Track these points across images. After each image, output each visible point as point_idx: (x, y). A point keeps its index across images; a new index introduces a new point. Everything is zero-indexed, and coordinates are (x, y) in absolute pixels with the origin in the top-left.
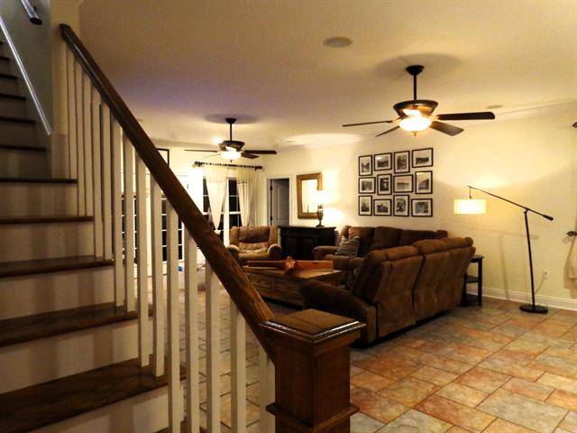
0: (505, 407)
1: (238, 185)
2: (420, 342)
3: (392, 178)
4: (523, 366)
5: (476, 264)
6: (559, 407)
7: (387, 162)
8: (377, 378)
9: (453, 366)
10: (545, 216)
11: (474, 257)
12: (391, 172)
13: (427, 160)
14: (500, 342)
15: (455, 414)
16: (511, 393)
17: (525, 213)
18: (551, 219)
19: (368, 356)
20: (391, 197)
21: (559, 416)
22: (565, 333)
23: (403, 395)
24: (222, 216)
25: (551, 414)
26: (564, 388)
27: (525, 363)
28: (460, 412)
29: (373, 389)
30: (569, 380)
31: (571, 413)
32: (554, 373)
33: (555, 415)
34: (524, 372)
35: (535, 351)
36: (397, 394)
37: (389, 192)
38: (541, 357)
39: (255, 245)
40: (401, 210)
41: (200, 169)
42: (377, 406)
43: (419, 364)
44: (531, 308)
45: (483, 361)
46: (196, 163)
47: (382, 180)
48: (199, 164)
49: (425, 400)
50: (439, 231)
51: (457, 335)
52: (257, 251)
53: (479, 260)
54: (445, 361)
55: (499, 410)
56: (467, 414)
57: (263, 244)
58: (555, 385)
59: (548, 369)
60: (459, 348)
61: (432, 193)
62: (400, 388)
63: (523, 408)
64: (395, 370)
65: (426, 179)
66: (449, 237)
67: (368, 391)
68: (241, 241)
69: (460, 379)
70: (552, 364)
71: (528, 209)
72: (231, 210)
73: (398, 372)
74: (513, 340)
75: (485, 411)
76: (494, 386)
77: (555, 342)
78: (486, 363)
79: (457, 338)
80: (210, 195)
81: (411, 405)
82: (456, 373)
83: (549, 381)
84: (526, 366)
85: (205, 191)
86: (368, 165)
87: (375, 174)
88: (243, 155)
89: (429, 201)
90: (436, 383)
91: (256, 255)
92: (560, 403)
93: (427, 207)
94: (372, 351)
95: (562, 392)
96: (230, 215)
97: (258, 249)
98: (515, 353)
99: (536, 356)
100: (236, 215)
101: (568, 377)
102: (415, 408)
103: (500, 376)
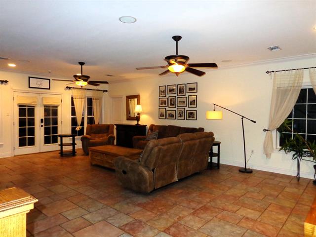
0: (214, 229)
1: (93, 101)
2: (179, 191)
3: (177, 98)
4: (231, 204)
5: (217, 146)
6: (243, 227)
7: (174, 90)
8: (149, 213)
9: (193, 205)
10: (251, 121)
11: (214, 143)
12: (176, 95)
13: (194, 89)
14: (223, 190)
15: (185, 234)
16: (220, 220)
17: (242, 119)
18: (255, 122)
19: (148, 200)
20: (175, 109)
21: (241, 233)
22: (258, 184)
23: (159, 223)
24: (83, 118)
25: (238, 232)
26: (250, 216)
27: (232, 202)
28: (188, 233)
29: (144, 220)
30: (253, 211)
31: (249, 231)
32: (246, 207)
33: (239, 232)
34: (230, 207)
35: (239, 195)
36: (156, 223)
37: (175, 106)
38: (242, 198)
39: (100, 135)
40: (180, 116)
41: (70, 91)
42: (143, 231)
43: (175, 204)
44: (244, 170)
45: (211, 201)
46: (67, 87)
47: (171, 99)
48: (69, 88)
49: (171, 226)
50: (200, 128)
51: (201, 186)
52: (101, 138)
53: (218, 144)
54: (190, 202)
55: (211, 230)
56: (192, 233)
57: (105, 134)
58: (244, 215)
59: (244, 205)
60: (200, 194)
61: (196, 107)
62: (159, 219)
63: (225, 228)
64: (160, 208)
65: (194, 99)
66: (205, 131)
67: (140, 222)
68: (93, 133)
69: (195, 213)
70: (247, 202)
71: (243, 117)
72: (88, 115)
73: (161, 209)
74: (230, 188)
75: (202, 231)
76: (211, 216)
77: (252, 189)
78: (212, 203)
79: (200, 188)
80: (75, 106)
81: (163, 230)
82: (193, 209)
83: (243, 212)
84: (233, 203)
85: (73, 104)
86: (164, 91)
87: (168, 96)
88: (88, 83)
89: (195, 112)
90: (181, 215)
91: (100, 141)
92: (244, 225)
93: (194, 115)
94: (151, 197)
95: (247, 219)
96: (88, 118)
97: (102, 137)
98: (229, 196)
99: (240, 197)
100: (92, 118)
101: (252, 209)
102: (164, 231)
103: (217, 210)
